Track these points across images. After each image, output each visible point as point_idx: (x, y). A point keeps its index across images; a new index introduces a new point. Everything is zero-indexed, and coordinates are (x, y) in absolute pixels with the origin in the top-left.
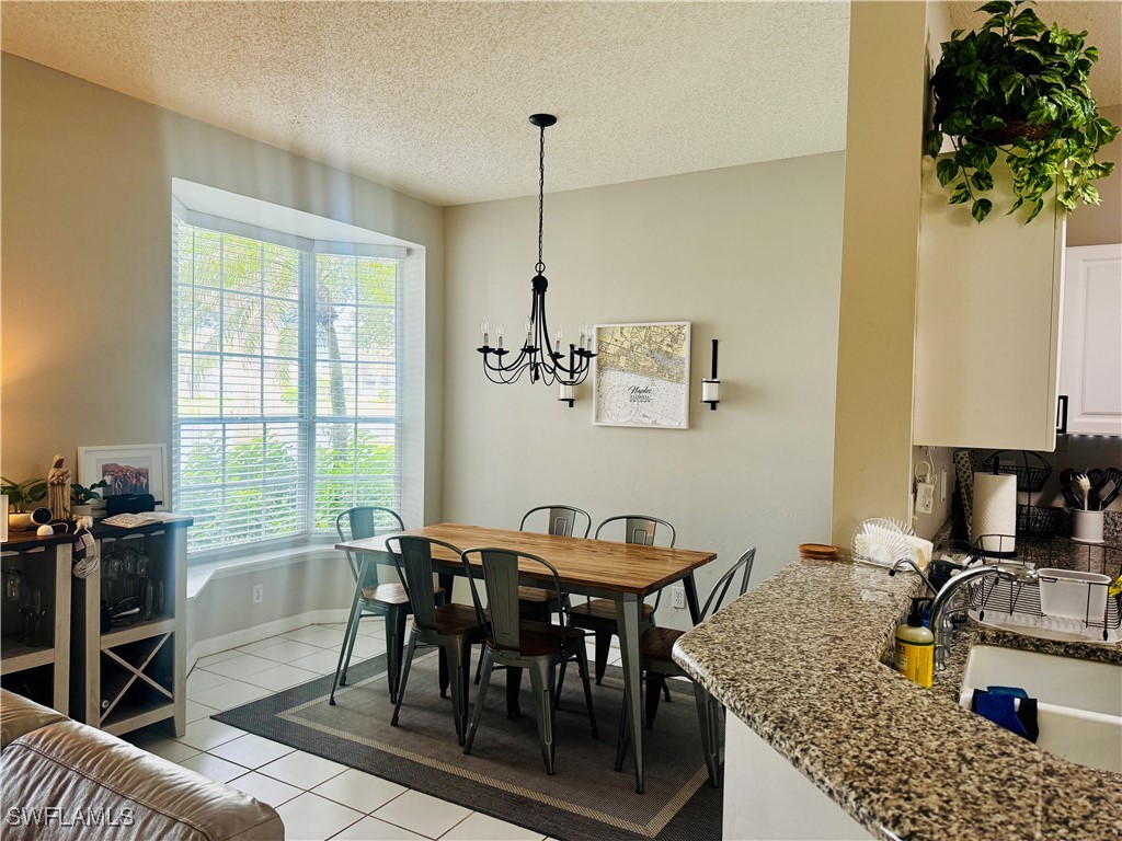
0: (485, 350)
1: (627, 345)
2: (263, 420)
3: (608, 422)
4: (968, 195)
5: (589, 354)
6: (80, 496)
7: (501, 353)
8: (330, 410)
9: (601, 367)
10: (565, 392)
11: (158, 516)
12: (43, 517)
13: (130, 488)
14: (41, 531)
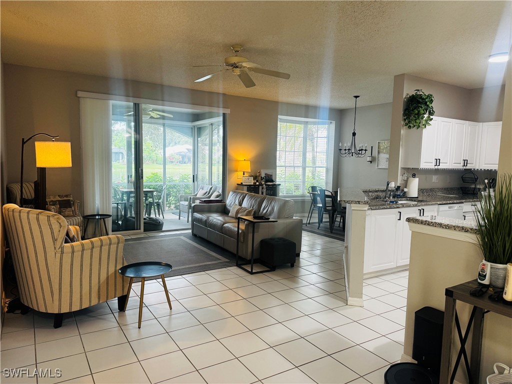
1: (386, 146)
2: (294, 167)
4: (407, 124)
5: (366, 150)
6: (262, 179)
7: (345, 150)
8: (311, 165)
9: (379, 153)
10: (369, 159)
11: (274, 183)
12: (257, 181)
13: (269, 179)
14: (257, 183)
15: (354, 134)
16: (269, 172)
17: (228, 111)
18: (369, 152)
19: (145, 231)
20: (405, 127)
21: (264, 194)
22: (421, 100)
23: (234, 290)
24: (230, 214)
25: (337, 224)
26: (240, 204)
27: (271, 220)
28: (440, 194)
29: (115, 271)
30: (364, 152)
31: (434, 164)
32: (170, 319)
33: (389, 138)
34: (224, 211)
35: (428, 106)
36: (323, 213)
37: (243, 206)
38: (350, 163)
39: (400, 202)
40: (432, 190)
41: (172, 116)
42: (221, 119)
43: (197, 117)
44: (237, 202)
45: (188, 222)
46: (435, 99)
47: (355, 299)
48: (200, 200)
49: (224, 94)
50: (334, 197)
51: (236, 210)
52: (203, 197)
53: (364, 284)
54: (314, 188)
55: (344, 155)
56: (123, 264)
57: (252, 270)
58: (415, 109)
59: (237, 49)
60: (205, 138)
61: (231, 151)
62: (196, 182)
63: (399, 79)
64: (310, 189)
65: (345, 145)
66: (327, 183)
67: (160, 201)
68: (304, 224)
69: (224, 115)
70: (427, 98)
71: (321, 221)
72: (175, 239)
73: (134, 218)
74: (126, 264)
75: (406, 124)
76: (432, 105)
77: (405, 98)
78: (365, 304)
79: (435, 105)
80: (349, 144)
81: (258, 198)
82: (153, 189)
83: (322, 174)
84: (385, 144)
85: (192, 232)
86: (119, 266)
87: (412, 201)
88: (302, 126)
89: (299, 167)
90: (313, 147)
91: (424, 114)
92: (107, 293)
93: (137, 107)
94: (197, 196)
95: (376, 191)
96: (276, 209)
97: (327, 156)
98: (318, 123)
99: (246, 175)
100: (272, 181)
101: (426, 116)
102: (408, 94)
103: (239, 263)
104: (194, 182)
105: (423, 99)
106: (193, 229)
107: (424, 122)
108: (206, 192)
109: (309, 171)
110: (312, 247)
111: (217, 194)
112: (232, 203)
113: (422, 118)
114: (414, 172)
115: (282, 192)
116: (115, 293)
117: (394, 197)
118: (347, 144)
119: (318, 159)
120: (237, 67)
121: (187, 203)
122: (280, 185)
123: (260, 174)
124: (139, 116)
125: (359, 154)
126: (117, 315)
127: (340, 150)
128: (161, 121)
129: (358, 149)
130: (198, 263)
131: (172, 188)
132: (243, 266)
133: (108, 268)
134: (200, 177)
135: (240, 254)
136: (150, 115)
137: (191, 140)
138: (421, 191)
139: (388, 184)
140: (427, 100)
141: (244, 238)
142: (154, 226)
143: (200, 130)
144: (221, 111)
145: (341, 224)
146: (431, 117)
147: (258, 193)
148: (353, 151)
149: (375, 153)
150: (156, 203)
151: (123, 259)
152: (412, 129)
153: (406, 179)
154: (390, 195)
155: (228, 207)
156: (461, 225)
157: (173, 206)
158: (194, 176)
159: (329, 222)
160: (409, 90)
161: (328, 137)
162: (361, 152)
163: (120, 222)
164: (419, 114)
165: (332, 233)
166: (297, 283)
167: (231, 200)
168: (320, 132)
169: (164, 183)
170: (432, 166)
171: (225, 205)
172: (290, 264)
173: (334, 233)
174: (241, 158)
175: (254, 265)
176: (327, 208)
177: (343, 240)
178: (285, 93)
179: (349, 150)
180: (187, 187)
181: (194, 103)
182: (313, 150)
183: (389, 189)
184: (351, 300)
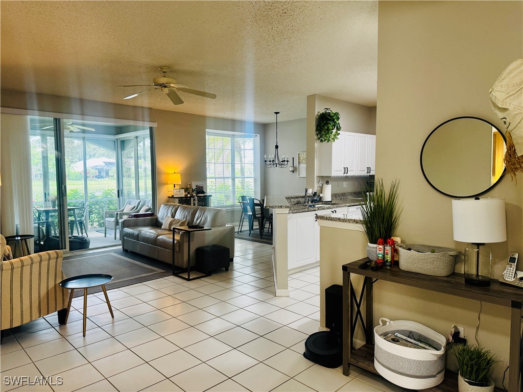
2: (224, 178)
3: (301, 176)
5: (288, 161)
6: (193, 191)
7: (270, 161)
8: (240, 175)
9: (299, 163)
10: (291, 169)
11: (205, 194)
12: (189, 193)
13: (200, 190)
14: (189, 195)
15: (277, 147)
16: (200, 184)
17: (155, 125)
18: (290, 163)
19: (71, 249)
20: (318, 141)
21: (196, 205)
22: (329, 117)
23: (173, 296)
24: (162, 227)
25: (266, 230)
26: (173, 216)
27: (205, 228)
28: (350, 198)
29: (55, 285)
30: (286, 163)
31: (343, 172)
32: (113, 326)
33: (306, 150)
34: (156, 224)
35: (335, 122)
36: (253, 221)
37: (176, 218)
38: (275, 173)
39: (316, 206)
40: (343, 194)
41: (94, 130)
42: (148, 132)
43: (120, 130)
44: (169, 215)
45: (115, 239)
46: (341, 116)
47: (282, 290)
48: (130, 215)
49: (150, 109)
50: (261, 205)
51: (169, 222)
52: (131, 212)
53: (289, 279)
54: (243, 198)
55: (269, 166)
56: (63, 278)
57: (189, 277)
58: (325, 125)
59: (164, 70)
60: (129, 151)
61: (160, 164)
62: (121, 198)
63: (311, 99)
64: (240, 198)
65: (270, 157)
66: (255, 193)
67: (83, 219)
68: (236, 232)
69: (151, 129)
70: (334, 116)
71: (251, 228)
72: (105, 255)
73: (58, 237)
74: (65, 278)
75: (319, 139)
76: (339, 121)
77: (317, 115)
78: (291, 294)
79: (341, 122)
80: (273, 156)
81: (191, 209)
82: (73, 206)
83: (250, 184)
84: (303, 156)
85: (123, 248)
86: (59, 281)
87: (327, 204)
88: (229, 139)
89: (229, 178)
90: (241, 158)
91: (332, 129)
92: (48, 307)
93: (57, 122)
94: (124, 212)
95: (297, 198)
96: (209, 219)
97: (255, 166)
98: (245, 137)
99: (177, 187)
100: (203, 193)
101: (334, 131)
102: (319, 112)
103: (176, 272)
104: (119, 197)
105: (331, 117)
106: (123, 245)
107: (333, 137)
108: (133, 206)
109: (238, 182)
110: (245, 253)
111: (147, 208)
112: (164, 216)
113: (331, 133)
114: (327, 180)
115: (214, 203)
116: (56, 307)
117: (312, 202)
118: (271, 156)
119: (246, 170)
120: (165, 87)
121: (113, 219)
122: (211, 196)
123: (191, 186)
124: (60, 130)
125: (282, 165)
126: (57, 328)
127: (266, 161)
128: (82, 135)
129: (281, 160)
130: (133, 276)
131: (94, 205)
132: (179, 275)
133: (48, 282)
134: (125, 192)
135: (176, 264)
136: (69, 129)
137: (114, 154)
138: (334, 196)
139: (306, 191)
140: (334, 118)
141: (179, 248)
142: (81, 244)
143: (123, 142)
144: (148, 125)
145: (270, 230)
146: (339, 132)
147: (191, 205)
148: (277, 162)
149: (296, 164)
150: (78, 221)
151: (62, 273)
152: (323, 143)
153: (321, 186)
154: (309, 200)
155: (160, 220)
156: (354, 219)
157: (96, 224)
158: (118, 191)
159: (259, 229)
160: (319, 109)
161: (254, 149)
162: (283, 163)
163: (42, 243)
164: (328, 129)
165: (262, 238)
166: (232, 283)
167: (163, 214)
168: (246, 144)
169: (86, 200)
170: (341, 174)
171: (157, 219)
172: (224, 269)
173: (264, 238)
174: (171, 171)
175: (191, 272)
176: (257, 216)
177: (272, 244)
178: (211, 109)
179: (273, 161)
180: (111, 202)
181: (117, 117)
182: (241, 161)
183: (308, 195)
184: (278, 292)
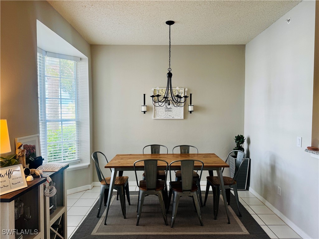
0: (153, 96)
3: (157, 118)
15: (170, 75)
16: (29, 140)
